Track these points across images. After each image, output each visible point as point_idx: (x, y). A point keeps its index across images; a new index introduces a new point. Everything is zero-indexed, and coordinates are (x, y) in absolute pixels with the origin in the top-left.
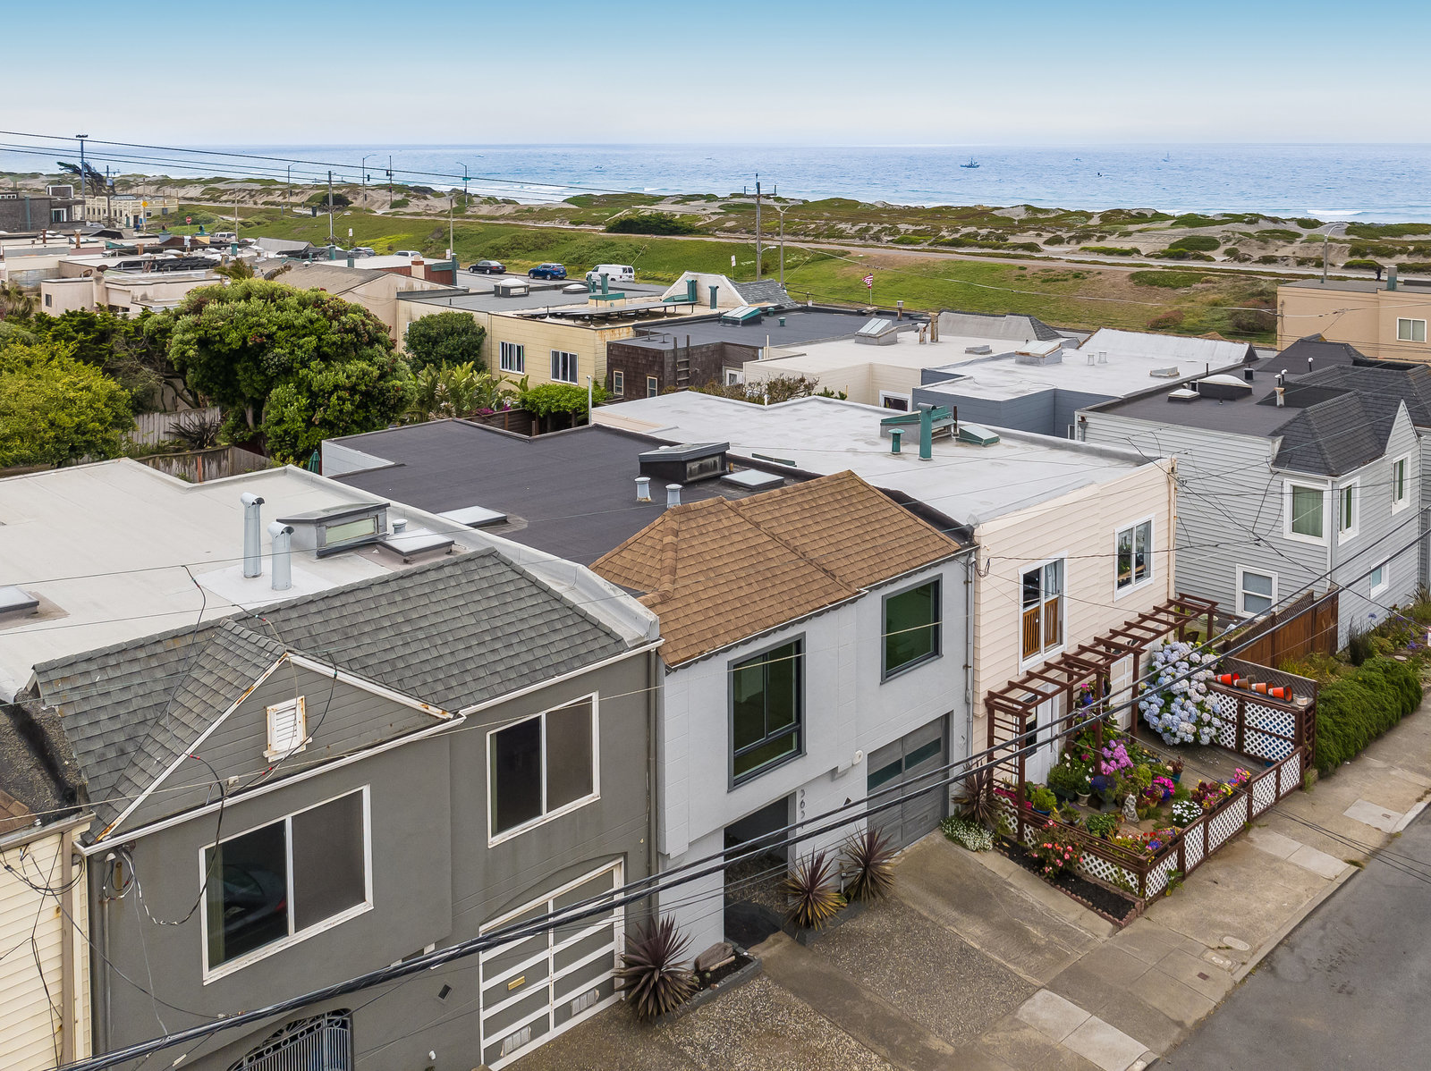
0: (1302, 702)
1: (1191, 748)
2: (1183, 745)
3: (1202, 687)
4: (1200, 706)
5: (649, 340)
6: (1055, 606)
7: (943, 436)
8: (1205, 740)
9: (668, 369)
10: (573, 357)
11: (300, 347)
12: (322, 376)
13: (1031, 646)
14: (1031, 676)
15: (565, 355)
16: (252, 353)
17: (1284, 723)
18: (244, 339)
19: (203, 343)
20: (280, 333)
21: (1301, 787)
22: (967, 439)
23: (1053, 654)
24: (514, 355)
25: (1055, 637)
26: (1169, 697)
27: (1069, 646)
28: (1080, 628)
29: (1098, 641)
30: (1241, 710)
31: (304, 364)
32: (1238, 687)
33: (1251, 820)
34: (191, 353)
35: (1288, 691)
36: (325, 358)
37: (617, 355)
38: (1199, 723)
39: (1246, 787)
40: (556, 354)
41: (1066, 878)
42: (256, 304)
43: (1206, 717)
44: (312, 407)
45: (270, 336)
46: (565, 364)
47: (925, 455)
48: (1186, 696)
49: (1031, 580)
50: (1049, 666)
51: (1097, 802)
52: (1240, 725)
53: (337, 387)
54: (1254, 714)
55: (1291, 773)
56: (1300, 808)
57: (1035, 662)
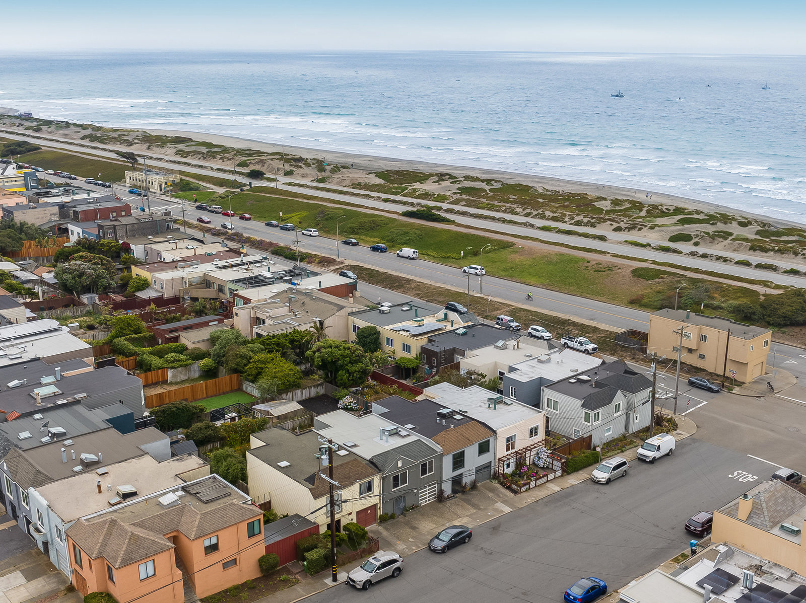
0: (563, 461)
1: (543, 468)
2: (541, 467)
3: (546, 457)
4: (545, 460)
5: (433, 345)
6: (514, 442)
7: (500, 402)
8: (545, 467)
9: (439, 357)
10: (409, 346)
11: (345, 361)
12: (352, 369)
13: (508, 449)
14: (508, 455)
15: (407, 345)
16: (334, 363)
17: (559, 464)
18: (332, 359)
19: (322, 360)
20: (341, 357)
21: (562, 476)
22: (506, 403)
23: (513, 451)
24: (390, 342)
25: (513, 448)
26: (539, 458)
27: (516, 449)
28: (519, 446)
29: (523, 448)
30: (553, 462)
31: (347, 365)
32: (553, 457)
33: (548, 481)
34: (320, 364)
35: (561, 459)
36: (352, 364)
37: (423, 350)
38: (544, 464)
39: (547, 475)
40: (404, 344)
41: (509, 488)
42: (334, 350)
43: (546, 462)
44: (349, 376)
45: (338, 358)
46: (407, 348)
47: (495, 409)
48: (543, 458)
49: (508, 440)
50: (512, 453)
51: (520, 477)
52: (552, 464)
53: (355, 371)
54: (555, 462)
55: (559, 473)
56: (560, 480)
57: (509, 452)
